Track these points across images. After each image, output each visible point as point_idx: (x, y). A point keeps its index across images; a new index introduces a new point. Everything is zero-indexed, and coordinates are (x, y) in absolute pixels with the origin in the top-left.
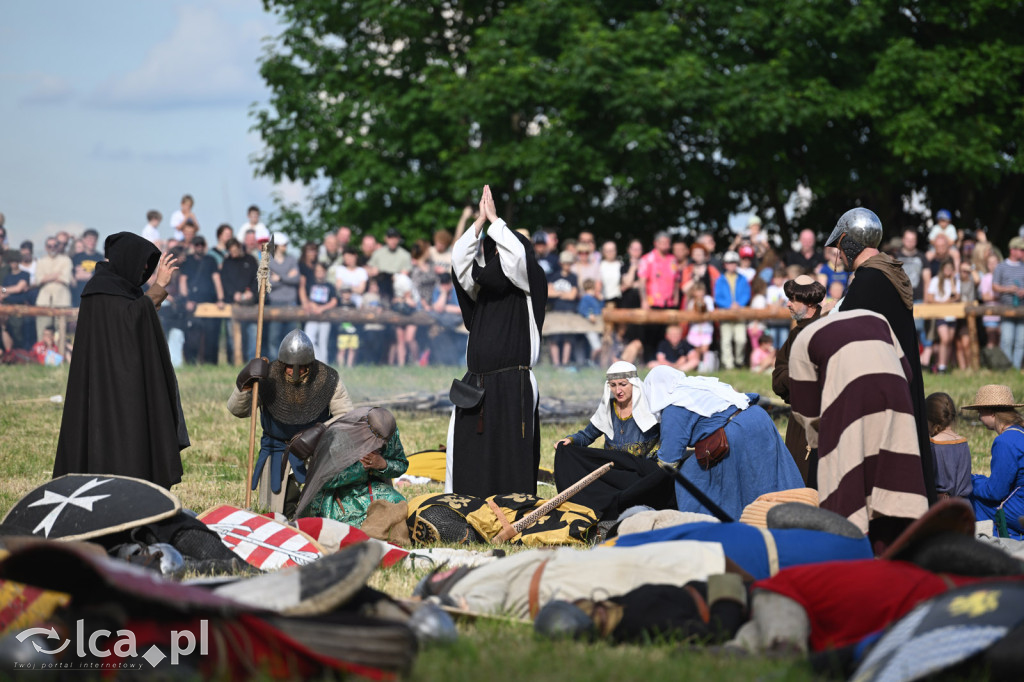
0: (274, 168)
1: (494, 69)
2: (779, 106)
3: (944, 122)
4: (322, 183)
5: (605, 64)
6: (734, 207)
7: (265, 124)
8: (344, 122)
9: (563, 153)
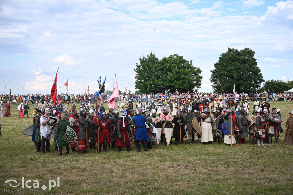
0: (136, 89)
2: (168, 85)
3: (178, 85)
4: (139, 89)
5: (157, 82)
6: (165, 90)
7: (135, 86)
8: (140, 86)
9: (154, 88)
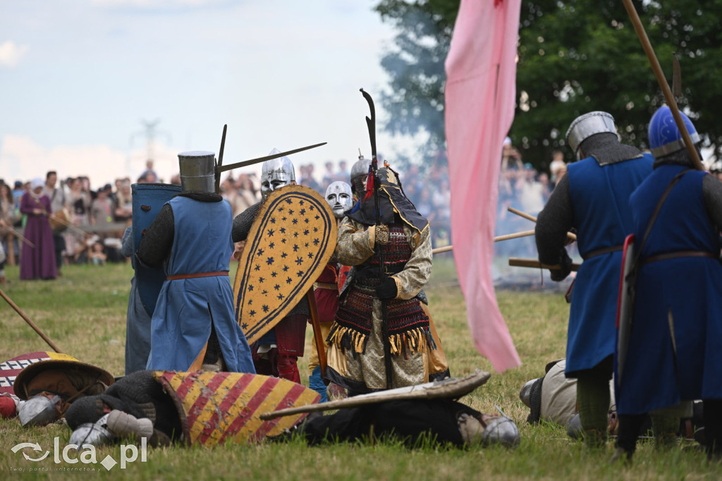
0: (391, 127)
1: (536, 58)
5: (610, 52)
8: (436, 95)
